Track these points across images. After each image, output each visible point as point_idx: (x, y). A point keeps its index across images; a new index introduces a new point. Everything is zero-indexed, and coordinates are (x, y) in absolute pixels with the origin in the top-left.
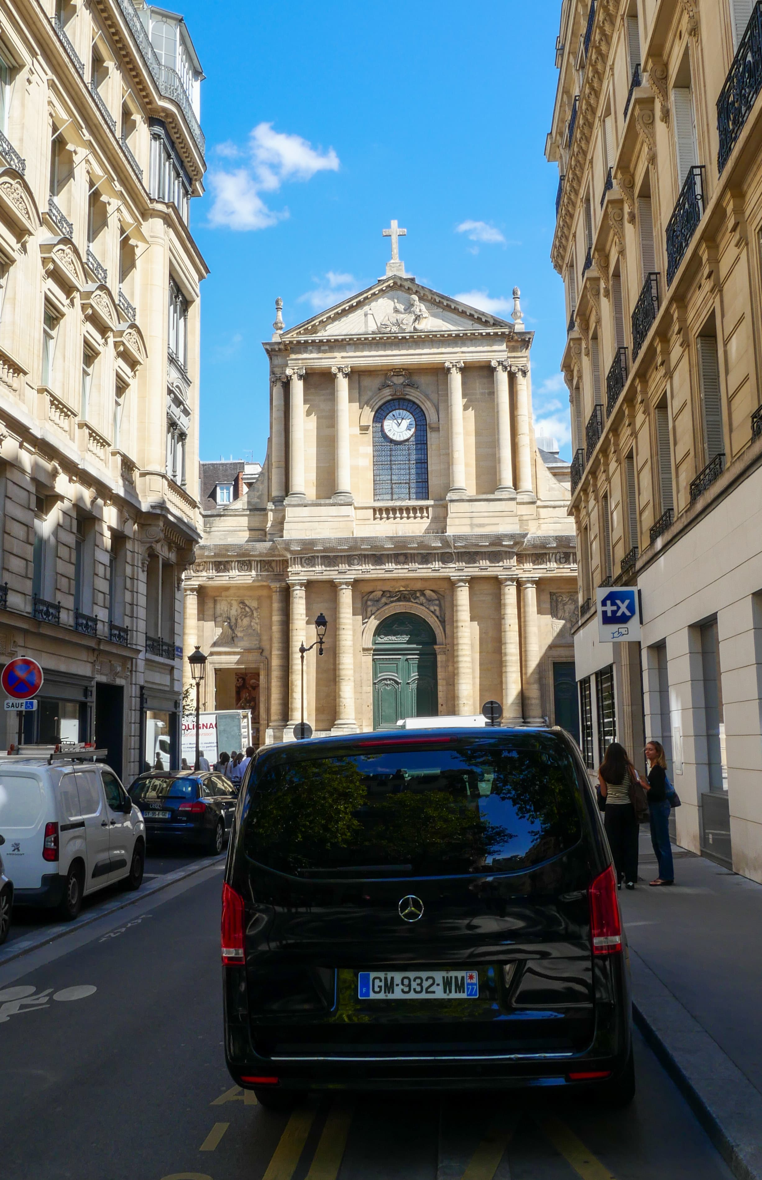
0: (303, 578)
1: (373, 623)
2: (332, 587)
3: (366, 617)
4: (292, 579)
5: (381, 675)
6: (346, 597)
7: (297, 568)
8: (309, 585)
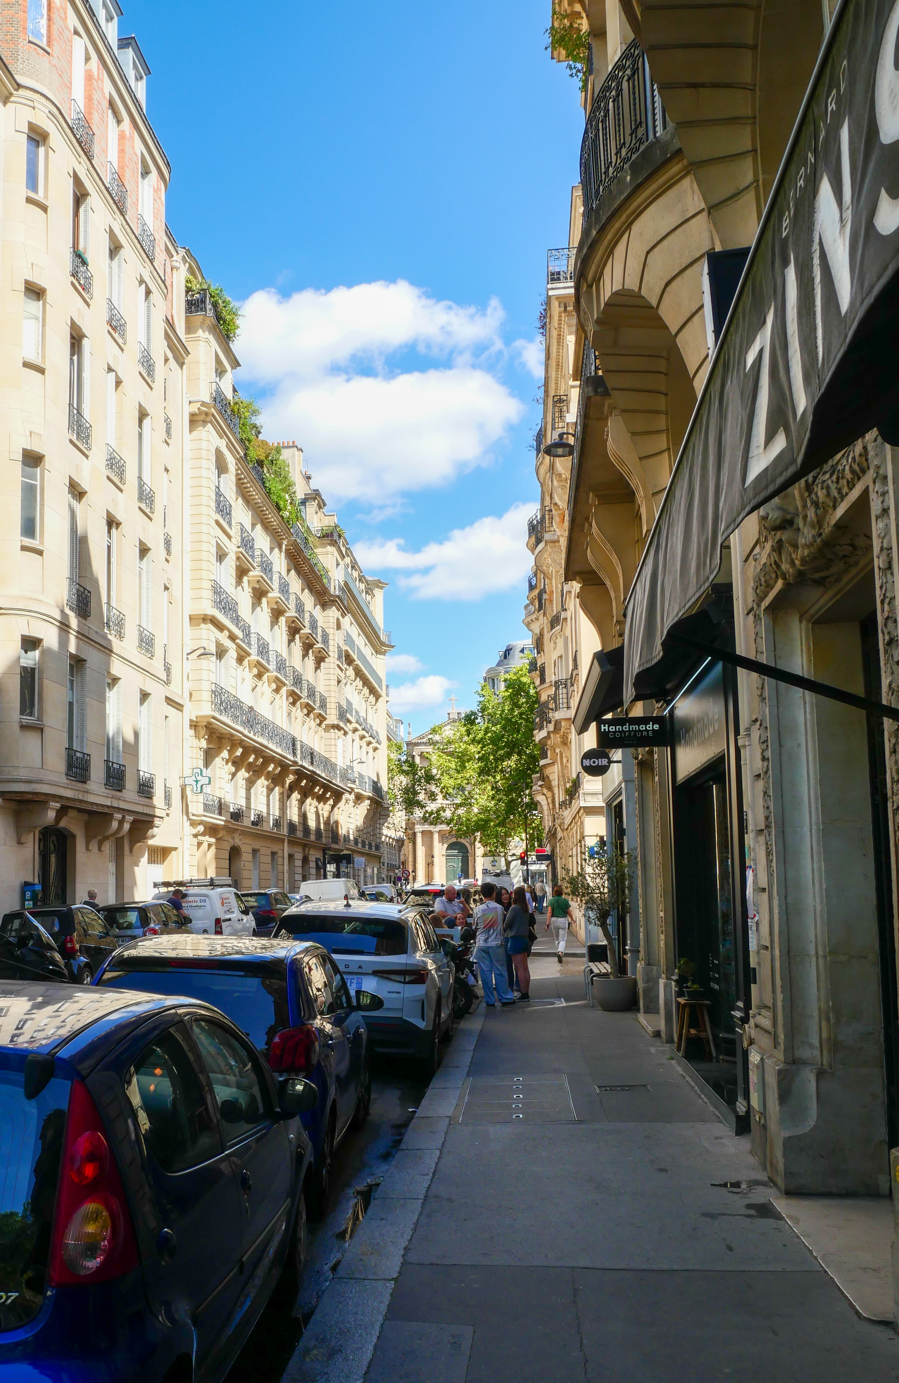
0: (421, 830)
1: (446, 846)
2: (431, 833)
3: (443, 844)
4: (416, 830)
5: (449, 864)
6: (436, 836)
7: (418, 826)
8: (423, 832)
